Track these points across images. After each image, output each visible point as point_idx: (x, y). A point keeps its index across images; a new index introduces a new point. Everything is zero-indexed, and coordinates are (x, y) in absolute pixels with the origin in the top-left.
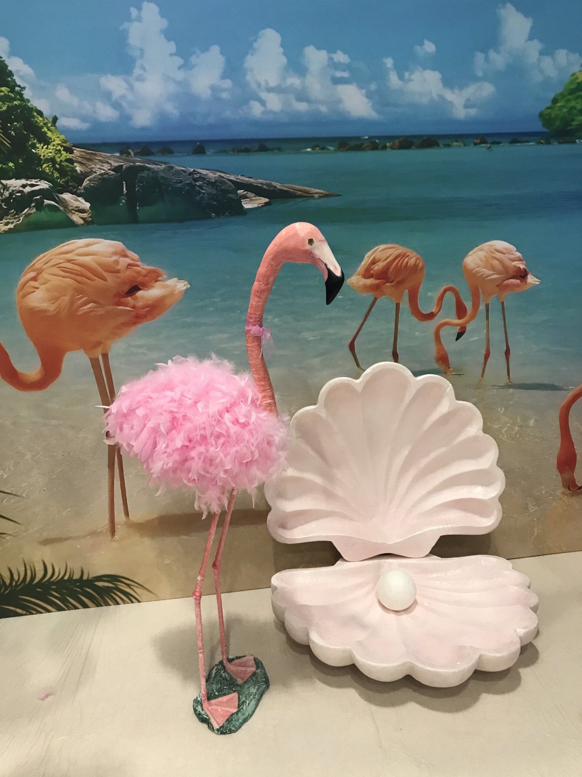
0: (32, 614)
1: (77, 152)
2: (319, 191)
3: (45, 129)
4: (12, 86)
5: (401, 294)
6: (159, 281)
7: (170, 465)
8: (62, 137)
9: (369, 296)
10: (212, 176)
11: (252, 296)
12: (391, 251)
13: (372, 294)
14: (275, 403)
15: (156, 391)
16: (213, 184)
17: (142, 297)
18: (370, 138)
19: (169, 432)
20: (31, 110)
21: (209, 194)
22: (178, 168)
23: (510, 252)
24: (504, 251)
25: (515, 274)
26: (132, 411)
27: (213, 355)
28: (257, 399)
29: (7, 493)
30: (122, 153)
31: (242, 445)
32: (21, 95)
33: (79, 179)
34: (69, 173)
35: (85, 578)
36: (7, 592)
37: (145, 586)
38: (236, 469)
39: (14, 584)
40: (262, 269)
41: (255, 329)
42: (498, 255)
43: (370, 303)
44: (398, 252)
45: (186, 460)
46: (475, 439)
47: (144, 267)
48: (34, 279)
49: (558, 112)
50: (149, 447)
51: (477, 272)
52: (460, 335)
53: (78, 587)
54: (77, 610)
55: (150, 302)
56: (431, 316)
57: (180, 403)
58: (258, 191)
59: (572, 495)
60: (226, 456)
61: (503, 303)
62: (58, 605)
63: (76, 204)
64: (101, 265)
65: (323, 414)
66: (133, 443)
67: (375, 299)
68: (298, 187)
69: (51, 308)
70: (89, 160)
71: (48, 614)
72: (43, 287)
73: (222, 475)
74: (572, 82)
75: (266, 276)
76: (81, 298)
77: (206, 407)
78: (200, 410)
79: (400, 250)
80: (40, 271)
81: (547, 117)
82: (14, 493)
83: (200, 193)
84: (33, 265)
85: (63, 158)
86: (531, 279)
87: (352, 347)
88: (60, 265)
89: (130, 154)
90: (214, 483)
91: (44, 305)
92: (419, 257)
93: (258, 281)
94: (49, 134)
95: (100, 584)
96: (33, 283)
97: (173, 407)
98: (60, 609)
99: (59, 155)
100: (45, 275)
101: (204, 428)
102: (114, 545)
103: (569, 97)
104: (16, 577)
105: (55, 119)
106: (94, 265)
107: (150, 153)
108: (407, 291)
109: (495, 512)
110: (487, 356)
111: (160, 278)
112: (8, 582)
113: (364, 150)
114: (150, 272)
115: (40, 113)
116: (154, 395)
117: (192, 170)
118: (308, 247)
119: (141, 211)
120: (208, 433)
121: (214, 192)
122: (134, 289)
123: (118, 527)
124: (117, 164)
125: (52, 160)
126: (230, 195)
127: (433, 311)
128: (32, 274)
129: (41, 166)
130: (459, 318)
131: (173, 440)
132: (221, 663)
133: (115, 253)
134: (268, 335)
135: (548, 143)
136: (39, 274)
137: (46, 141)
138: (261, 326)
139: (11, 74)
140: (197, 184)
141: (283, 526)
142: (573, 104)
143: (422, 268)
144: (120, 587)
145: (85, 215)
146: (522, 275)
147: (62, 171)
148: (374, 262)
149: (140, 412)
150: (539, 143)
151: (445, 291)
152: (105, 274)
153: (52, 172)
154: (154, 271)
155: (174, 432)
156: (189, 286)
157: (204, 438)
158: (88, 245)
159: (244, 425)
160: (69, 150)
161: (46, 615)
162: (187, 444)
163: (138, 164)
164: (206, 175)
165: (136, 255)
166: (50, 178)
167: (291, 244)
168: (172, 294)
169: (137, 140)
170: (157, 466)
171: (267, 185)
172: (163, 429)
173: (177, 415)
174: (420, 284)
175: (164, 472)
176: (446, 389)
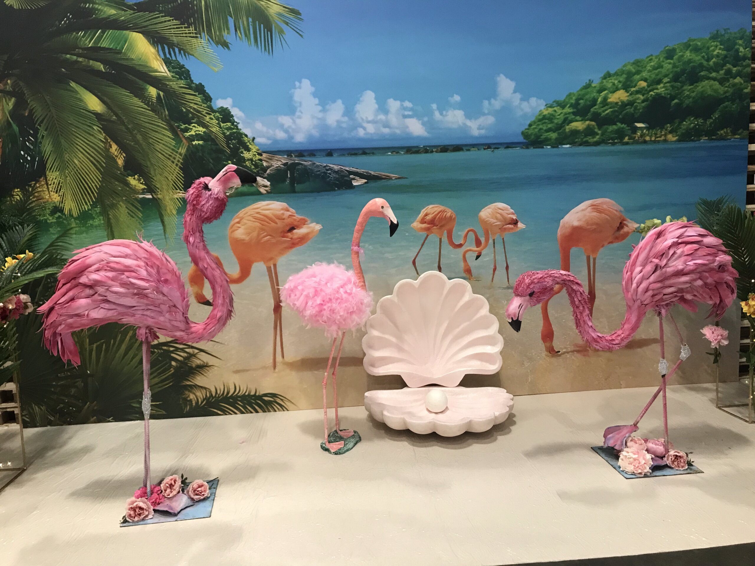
0: (227, 415)
1: (264, 155)
2: (394, 175)
3: (248, 144)
4: (233, 122)
5: (443, 232)
6: (306, 224)
7: (314, 312)
8: (257, 148)
9: (424, 234)
10: (336, 168)
11: (354, 232)
12: (436, 209)
13: (425, 232)
14: (365, 285)
15: (308, 278)
16: (337, 172)
17: (296, 233)
18: (424, 146)
19: (314, 297)
20: (241, 134)
21: (334, 178)
22: (318, 164)
23: (506, 209)
24: (503, 209)
25: (510, 222)
26: (296, 287)
27: (335, 262)
28: (356, 283)
29: (217, 342)
30: (288, 156)
31: (349, 303)
32: (237, 126)
33: (265, 169)
34: (260, 166)
35: (257, 394)
36: (213, 400)
37: (291, 401)
38: (346, 315)
39: (217, 396)
40: (360, 220)
41: (356, 248)
42: (500, 211)
43: (424, 238)
44: (440, 209)
45: (321, 311)
46: (485, 317)
47: (298, 217)
48: (238, 223)
49: (533, 131)
50: (304, 305)
51: (488, 221)
52: (478, 257)
53: (253, 399)
54: (252, 414)
55: (300, 236)
56: (460, 246)
57: (319, 284)
58: (361, 176)
59: (552, 356)
60: (341, 308)
61: (503, 239)
62: (242, 411)
63: (262, 183)
64: (275, 216)
65: (396, 300)
66: (296, 303)
67: (427, 236)
68: (383, 174)
69: (246, 238)
70: (270, 159)
71: (235, 415)
72: (243, 227)
73: (339, 317)
74: (540, 115)
75: (361, 223)
76: (263, 233)
77: (331, 285)
78: (329, 286)
79: (442, 208)
80: (242, 219)
81: (526, 134)
82: (220, 342)
83: (329, 177)
84: (239, 215)
85: (257, 159)
86: (520, 225)
87: (414, 263)
88: (253, 215)
89: (292, 156)
90: (334, 323)
91: (243, 237)
92: (453, 212)
93: (358, 225)
94: (250, 146)
95: (266, 398)
96: (238, 225)
97: (316, 285)
98: (242, 413)
99: (255, 157)
100: (244, 221)
101: (331, 295)
102: (275, 375)
103: (539, 123)
104: (219, 392)
105: (254, 139)
106: (271, 215)
107: (303, 156)
108: (446, 231)
109: (498, 361)
110: (495, 270)
111: (306, 223)
112: (214, 394)
113: (420, 153)
114: (301, 219)
115: (246, 136)
116: (307, 280)
117: (325, 165)
118: (381, 210)
119: (298, 187)
120: (332, 297)
121: (337, 176)
122: (292, 229)
123: (278, 364)
124: (285, 162)
125: (251, 160)
126: (346, 178)
127: (462, 242)
128: (237, 220)
129: (245, 163)
130: (477, 247)
131: (315, 301)
132: (336, 431)
133: (282, 209)
134: (362, 251)
135: (527, 148)
136: (241, 220)
137: (248, 150)
138: (359, 247)
139: (232, 116)
140: (328, 172)
141: (373, 365)
142: (541, 126)
143: (454, 219)
144: (277, 401)
145: (267, 189)
146: (515, 223)
147: (256, 165)
148: (426, 215)
149: (300, 288)
150: (522, 148)
151: (468, 232)
152: (277, 221)
153: (251, 166)
154: (304, 219)
155: (316, 297)
156: (322, 227)
157: (330, 300)
158: (268, 205)
159: (350, 294)
160: (260, 154)
161: (234, 416)
162: (322, 302)
163: (296, 161)
164: (333, 167)
165: (294, 210)
166: (249, 169)
167: (373, 208)
168: (312, 232)
169: (297, 149)
170: (308, 313)
171: (367, 173)
172: (311, 295)
173: (317, 289)
174: (453, 227)
175: (311, 316)
176: (467, 287)
